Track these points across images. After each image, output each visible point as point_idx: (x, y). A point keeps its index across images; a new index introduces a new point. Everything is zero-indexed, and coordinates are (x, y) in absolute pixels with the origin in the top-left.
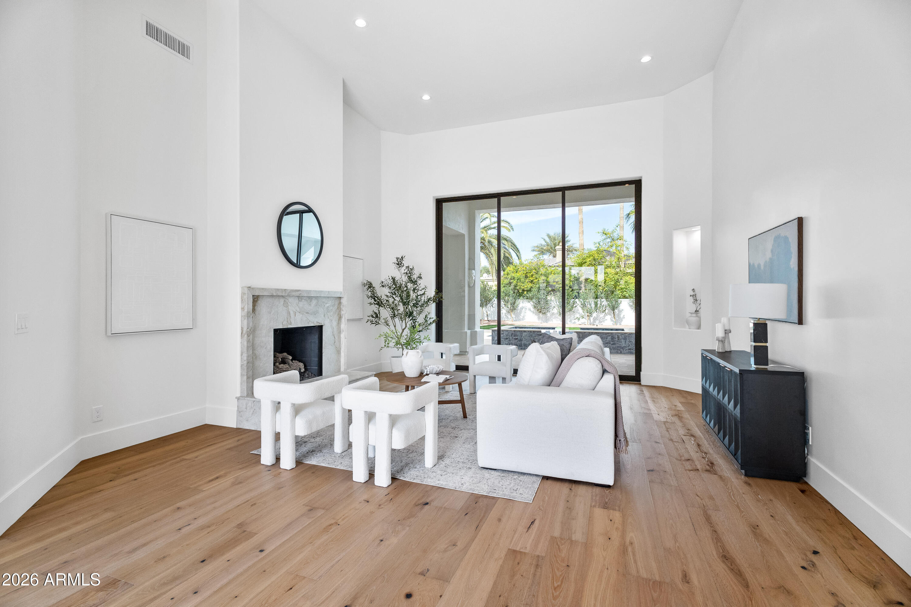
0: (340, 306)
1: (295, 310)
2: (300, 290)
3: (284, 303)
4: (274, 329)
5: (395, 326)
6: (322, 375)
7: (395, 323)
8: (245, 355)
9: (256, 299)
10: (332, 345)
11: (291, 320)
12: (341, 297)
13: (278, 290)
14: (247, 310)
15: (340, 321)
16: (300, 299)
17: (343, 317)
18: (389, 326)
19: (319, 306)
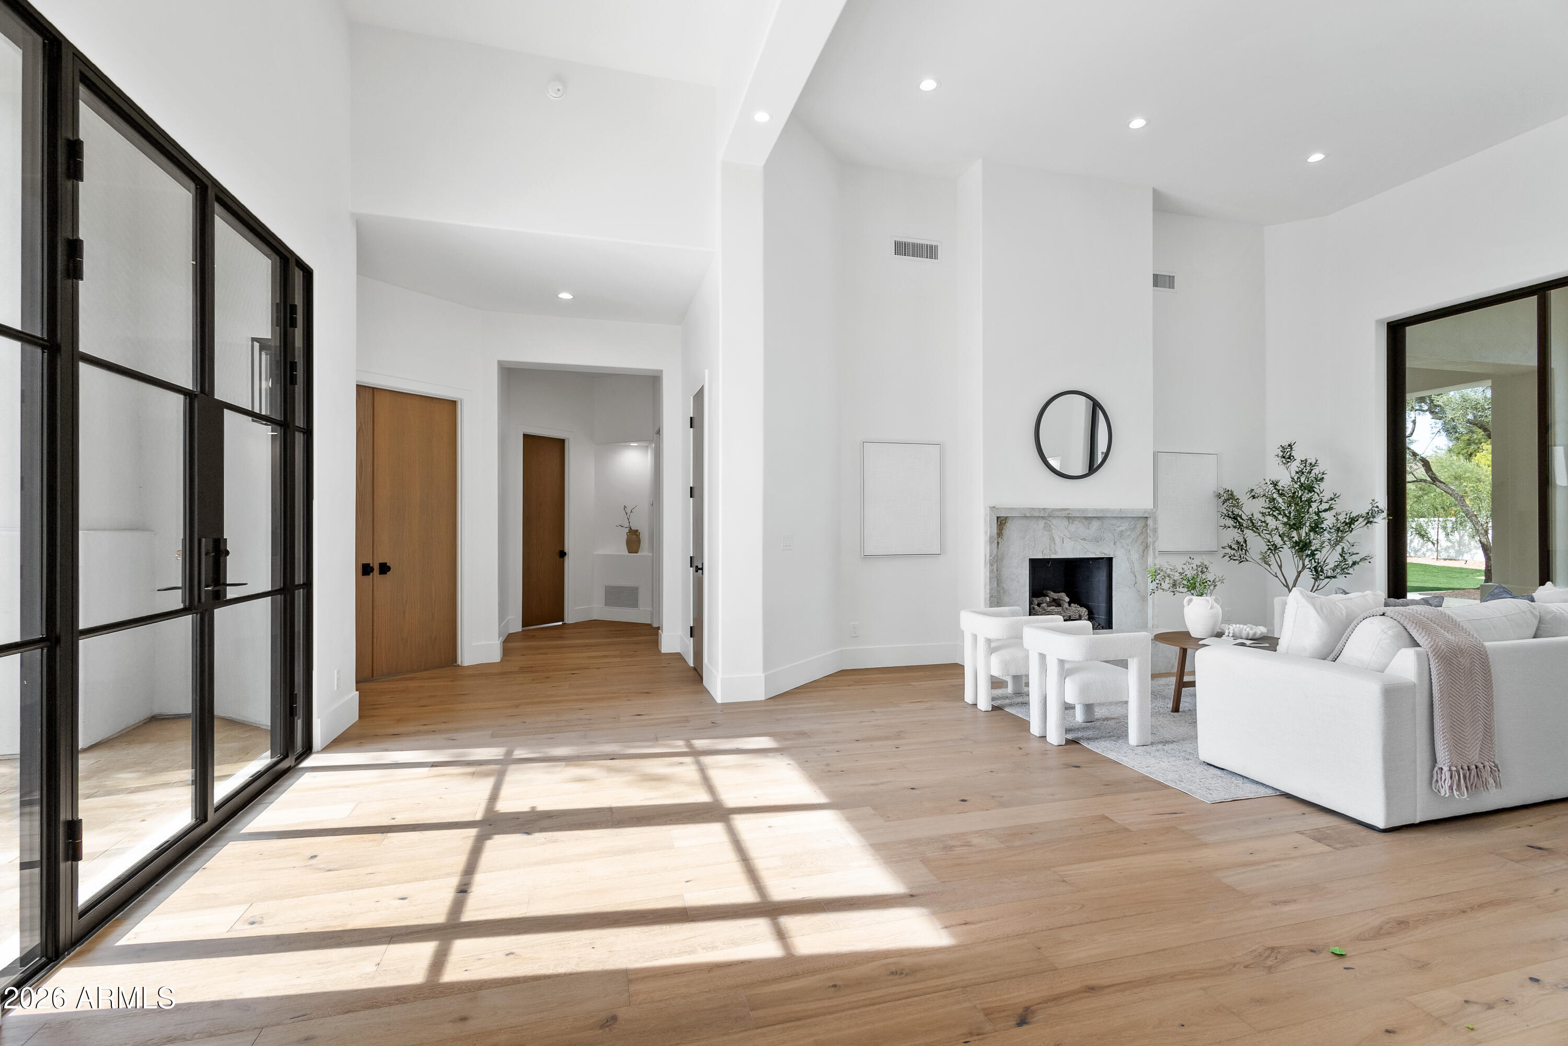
0: (1146, 530)
1: (1062, 535)
2: (1068, 509)
3: (1044, 526)
4: (1030, 559)
5: (1280, 567)
6: (1112, 628)
7: (1281, 560)
8: (988, 587)
9: (1002, 522)
10: (1130, 588)
11: (1056, 548)
12: (1147, 517)
13: (1033, 509)
14: (990, 534)
15: (1145, 553)
16: (1070, 521)
17: (1151, 546)
18: (1269, 565)
19: (1105, 529)
